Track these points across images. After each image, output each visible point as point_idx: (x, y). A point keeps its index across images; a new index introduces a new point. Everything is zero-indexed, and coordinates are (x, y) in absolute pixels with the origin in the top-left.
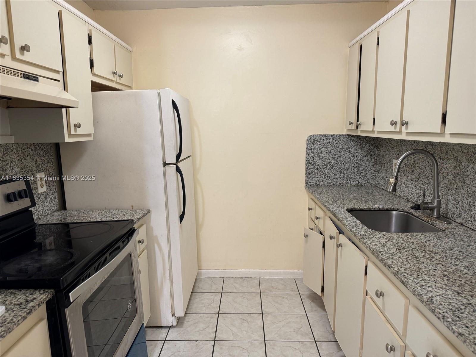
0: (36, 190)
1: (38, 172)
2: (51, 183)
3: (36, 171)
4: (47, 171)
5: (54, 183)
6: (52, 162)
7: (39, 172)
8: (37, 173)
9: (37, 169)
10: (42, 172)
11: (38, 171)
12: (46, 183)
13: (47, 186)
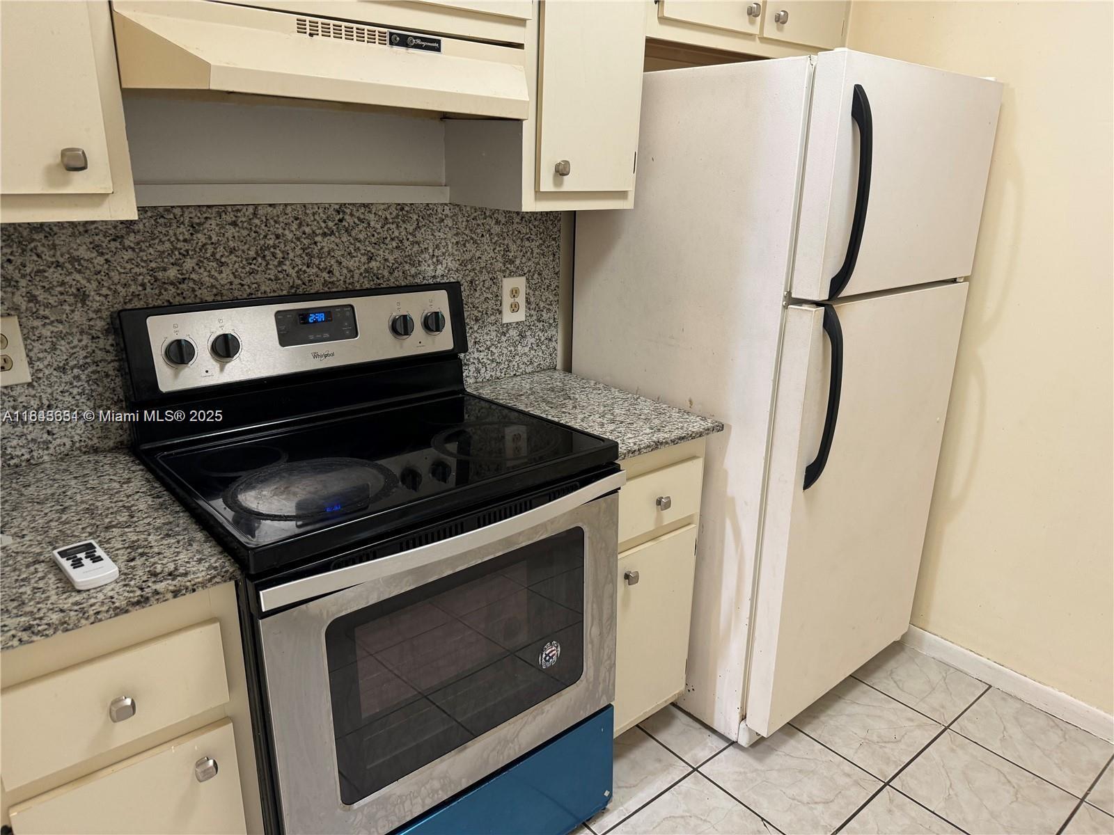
0: (498, 315)
1: (507, 275)
2: (542, 305)
3: (504, 271)
4: (536, 276)
5: (551, 305)
6: (554, 255)
7: (510, 275)
8: (504, 277)
9: (507, 268)
10: (520, 275)
11: (508, 272)
12: (528, 302)
13: (529, 309)
